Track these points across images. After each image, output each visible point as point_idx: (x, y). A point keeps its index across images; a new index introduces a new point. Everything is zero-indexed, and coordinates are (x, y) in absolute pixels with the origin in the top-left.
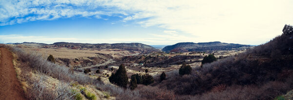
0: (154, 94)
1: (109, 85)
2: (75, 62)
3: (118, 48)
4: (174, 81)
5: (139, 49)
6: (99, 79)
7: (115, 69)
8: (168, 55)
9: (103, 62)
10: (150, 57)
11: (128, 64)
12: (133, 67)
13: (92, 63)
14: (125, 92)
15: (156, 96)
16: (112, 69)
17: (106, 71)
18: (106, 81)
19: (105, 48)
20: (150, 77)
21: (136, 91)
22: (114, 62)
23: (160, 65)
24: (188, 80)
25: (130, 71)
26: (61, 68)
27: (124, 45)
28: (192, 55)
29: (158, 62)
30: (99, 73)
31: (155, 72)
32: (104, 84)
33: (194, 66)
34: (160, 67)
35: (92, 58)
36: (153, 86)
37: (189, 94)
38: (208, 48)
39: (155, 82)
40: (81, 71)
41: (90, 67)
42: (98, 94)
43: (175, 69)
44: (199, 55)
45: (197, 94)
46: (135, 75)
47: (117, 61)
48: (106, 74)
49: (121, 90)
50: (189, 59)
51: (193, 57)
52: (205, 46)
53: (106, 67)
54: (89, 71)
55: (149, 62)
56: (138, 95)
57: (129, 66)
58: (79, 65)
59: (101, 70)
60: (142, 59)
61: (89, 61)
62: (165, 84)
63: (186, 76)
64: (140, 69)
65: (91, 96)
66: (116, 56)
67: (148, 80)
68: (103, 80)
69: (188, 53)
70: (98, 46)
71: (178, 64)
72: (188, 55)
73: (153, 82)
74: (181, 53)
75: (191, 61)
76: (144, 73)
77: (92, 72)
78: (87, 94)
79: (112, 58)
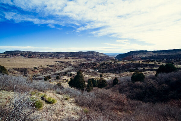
0: (107, 95)
1: (69, 89)
2: (33, 71)
3: (76, 56)
4: (126, 87)
5: (95, 57)
6: (59, 85)
7: (73, 75)
8: (120, 62)
9: (63, 69)
10: (104, 64)
11: (85, 70)
12: (89, 72)
13: (52, 70)
14: (82, 94)
15: (109, 97)
16: (71, 75)
17: (65, 77)
18: (66, 85)
19: (64, 57)
20: (104, 81)
21: (92, 93)
22: (73, 68)
23: (113, 71)
24: (140, 87)
25: (87, 76)
26: (17, 79)
27: (81, 54)
28: (146, 63)
29: (112, 69)
30: (59, 79)
31: (108, 78)
32: (64, 88)
33: (147, 74)
34: (113, 73)
35: (52, 66)
36: (106, 89)
37: (141, 100)
38: (165, 57)
39: (108, 86)
40: (41, 79)
41: (50, 74)
42: (58, 98)
43: (127, 75)
44: (153, 63)
45: (149, 101)
46: (91, 79)
47: (75, 68)
48: (65, 79)
49: (79, 92)
50: (141, 67)
51: (146, 65)
52: (162, 54)
53: (65, 74)
54: (49, 77)
55: (103, 68)
56: (94, 96)
57: (86, 71)
58: (39, 73)
59: (61, 77)
60: (97, 66)
61: (49, 69)
62: (118, 88)
63: (138, 83)
64: (95, 74)
65: (51, 100)
66: (74, 63)
67: (102, 84)
68: (63, 85)
69: (141, 61)
70: (58, 55)
71: (130, 71)
72: (141, 63)
73: (106, 85)
74: (133, 61)
75: (144, 69)
76: (99, 78)
77: (52, 78)
78: (47, 99)
79: (70, 65)
